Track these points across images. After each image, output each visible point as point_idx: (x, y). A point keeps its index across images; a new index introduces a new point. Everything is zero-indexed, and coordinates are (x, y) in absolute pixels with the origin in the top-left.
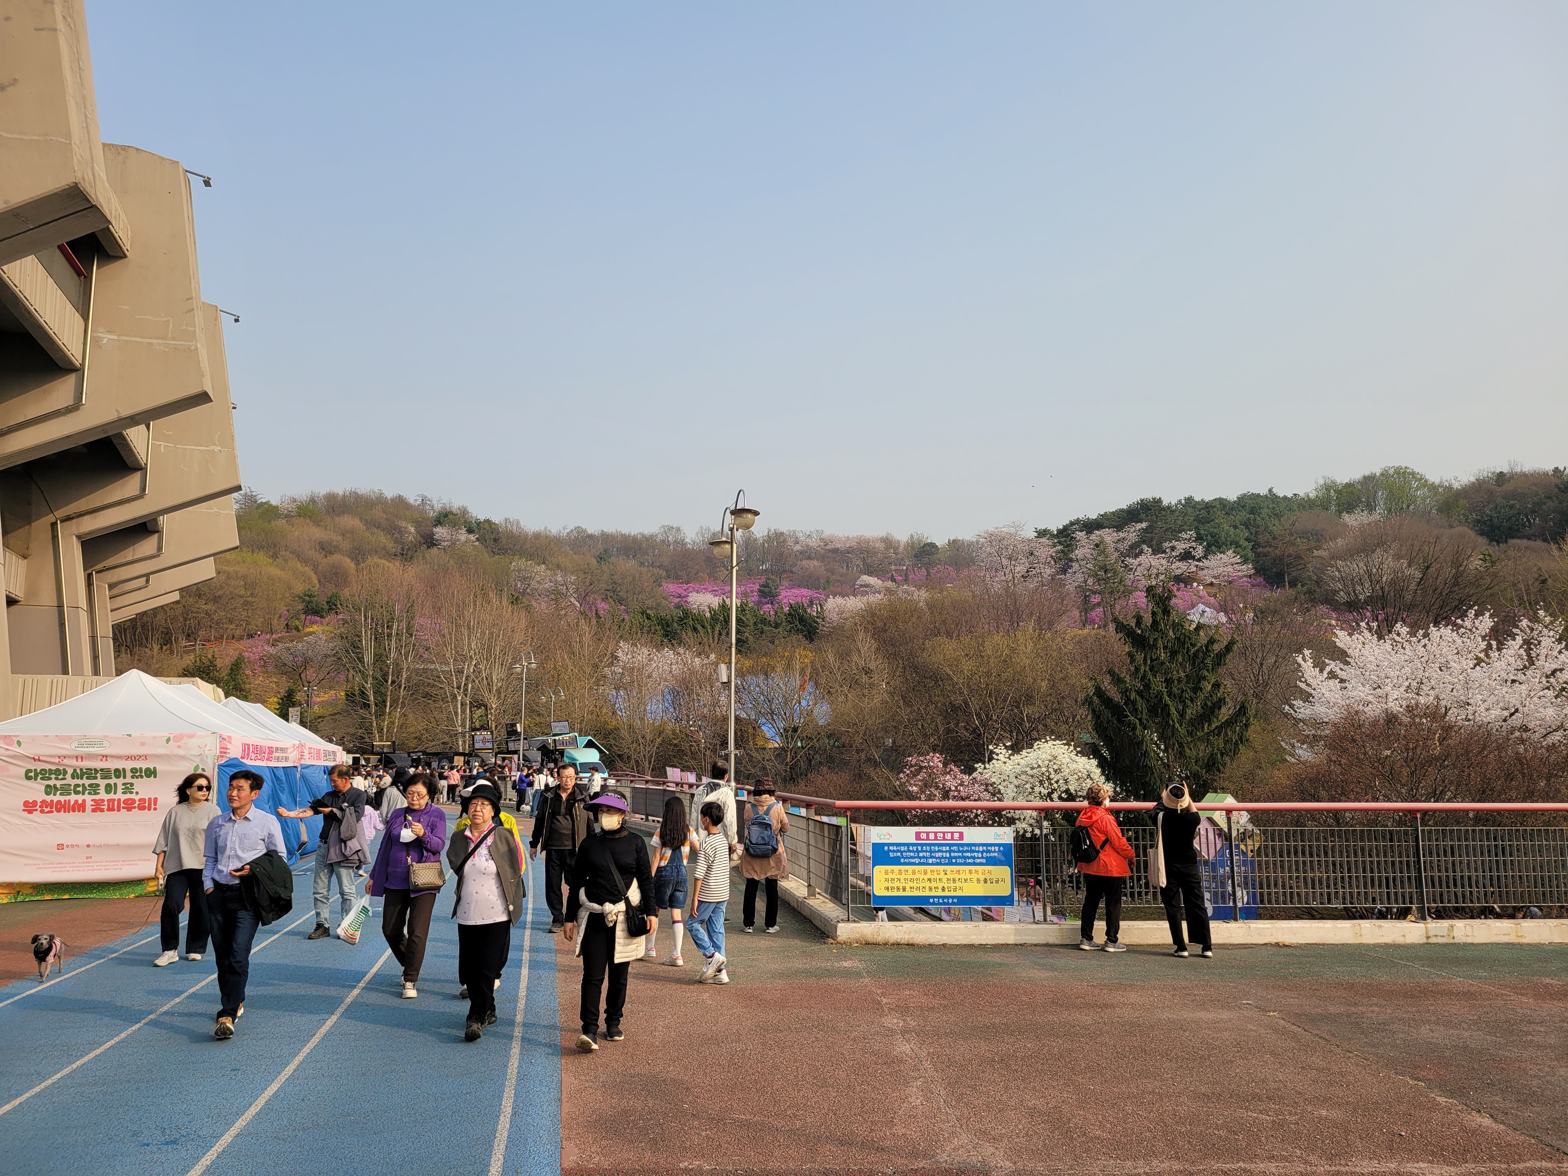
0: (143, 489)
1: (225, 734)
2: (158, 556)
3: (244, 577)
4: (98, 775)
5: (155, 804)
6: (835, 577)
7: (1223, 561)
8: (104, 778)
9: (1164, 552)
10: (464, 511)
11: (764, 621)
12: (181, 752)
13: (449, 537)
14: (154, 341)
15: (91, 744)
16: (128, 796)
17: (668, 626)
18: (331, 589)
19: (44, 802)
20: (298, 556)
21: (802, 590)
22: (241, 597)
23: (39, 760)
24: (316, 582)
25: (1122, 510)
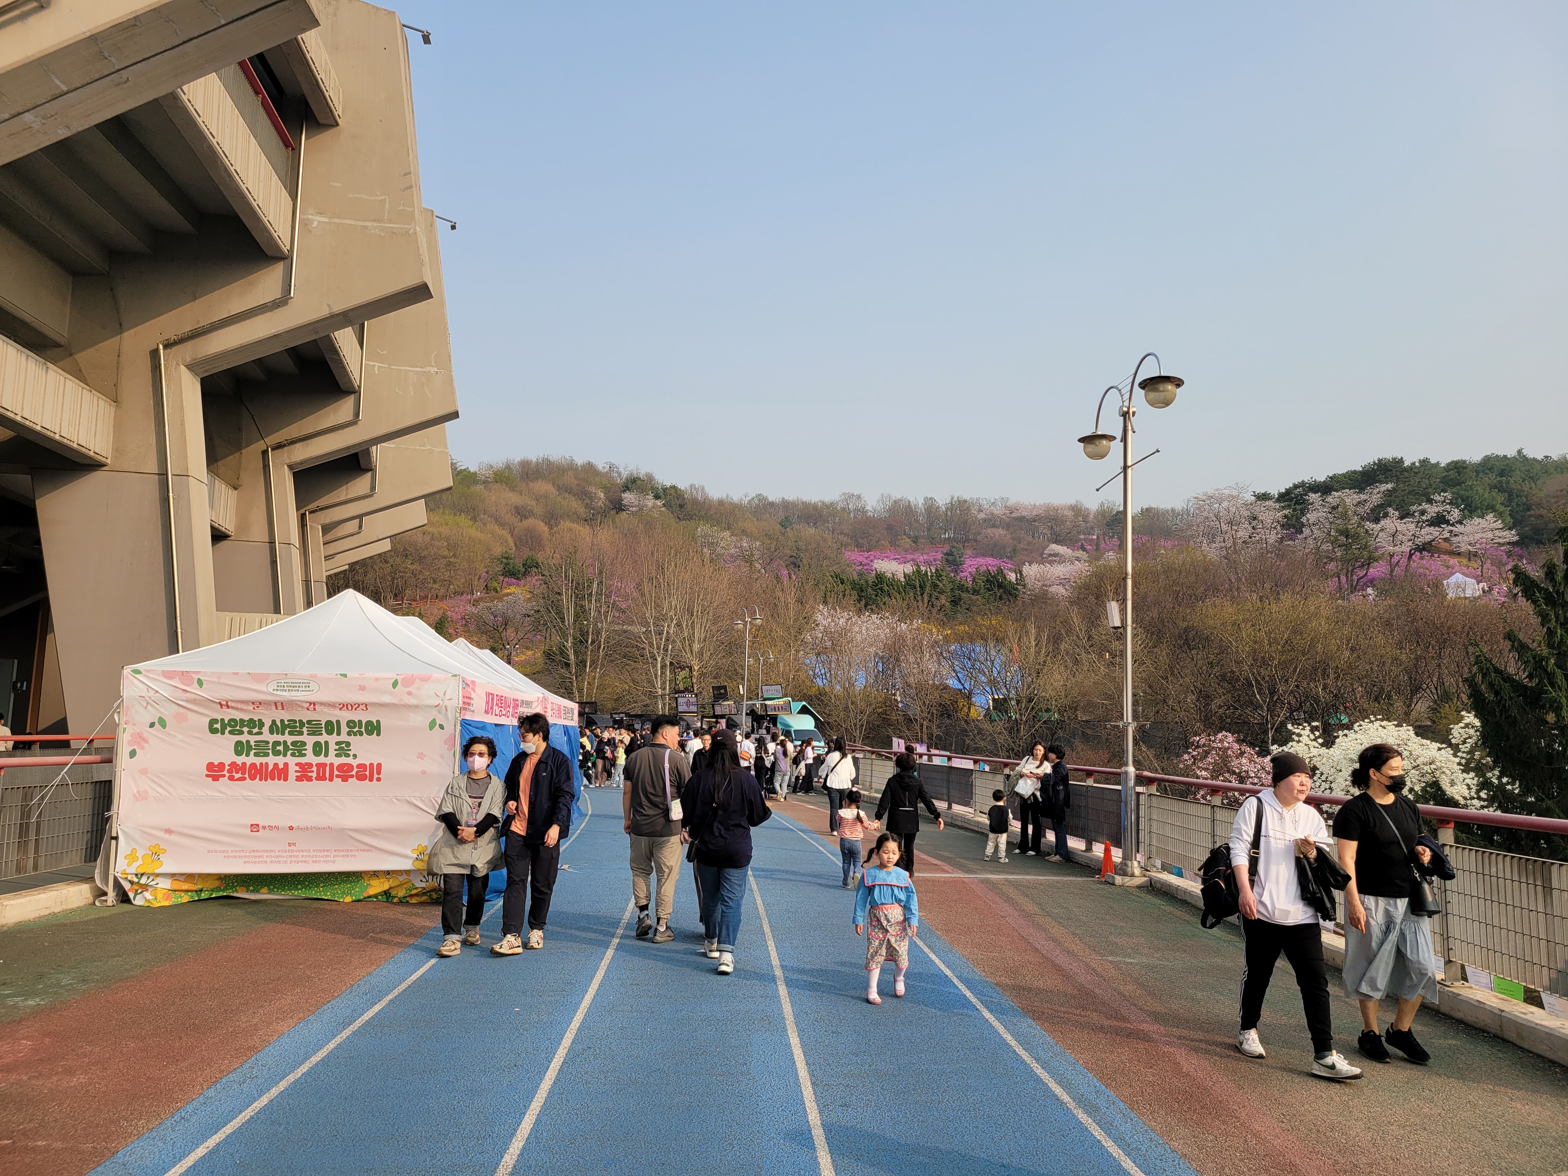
0: (357, 414)
1: (469, 679)
2: (371, 496)
3: (447, 539)
4: (305, 730)
5: (379, 773)
6: (1021, 546)
7: (1481, 526)
8: (312, 733)
9: (1413, 515)
10: (650, 478)
11: (961, 588)
12: (412, 701)
13: (637, 503)
14: (369, 224)
15: (293, 687)
16: (343, 760)
17: (862, 591)
18: (526, 553)
19: (233, 765)
20: (496, 520)
21: (988, 559)
22: (445, 557)
23: (228, 707)
24: (512, 544)
25: (1355, 472)
